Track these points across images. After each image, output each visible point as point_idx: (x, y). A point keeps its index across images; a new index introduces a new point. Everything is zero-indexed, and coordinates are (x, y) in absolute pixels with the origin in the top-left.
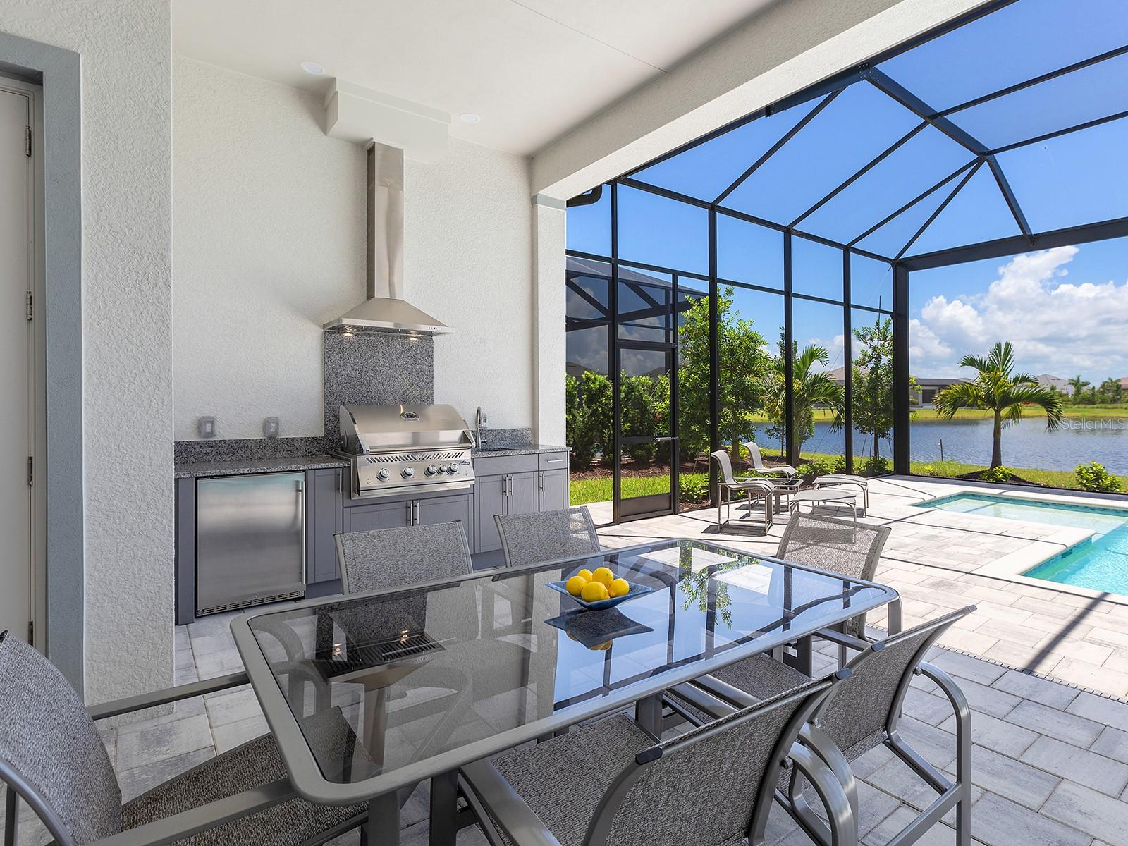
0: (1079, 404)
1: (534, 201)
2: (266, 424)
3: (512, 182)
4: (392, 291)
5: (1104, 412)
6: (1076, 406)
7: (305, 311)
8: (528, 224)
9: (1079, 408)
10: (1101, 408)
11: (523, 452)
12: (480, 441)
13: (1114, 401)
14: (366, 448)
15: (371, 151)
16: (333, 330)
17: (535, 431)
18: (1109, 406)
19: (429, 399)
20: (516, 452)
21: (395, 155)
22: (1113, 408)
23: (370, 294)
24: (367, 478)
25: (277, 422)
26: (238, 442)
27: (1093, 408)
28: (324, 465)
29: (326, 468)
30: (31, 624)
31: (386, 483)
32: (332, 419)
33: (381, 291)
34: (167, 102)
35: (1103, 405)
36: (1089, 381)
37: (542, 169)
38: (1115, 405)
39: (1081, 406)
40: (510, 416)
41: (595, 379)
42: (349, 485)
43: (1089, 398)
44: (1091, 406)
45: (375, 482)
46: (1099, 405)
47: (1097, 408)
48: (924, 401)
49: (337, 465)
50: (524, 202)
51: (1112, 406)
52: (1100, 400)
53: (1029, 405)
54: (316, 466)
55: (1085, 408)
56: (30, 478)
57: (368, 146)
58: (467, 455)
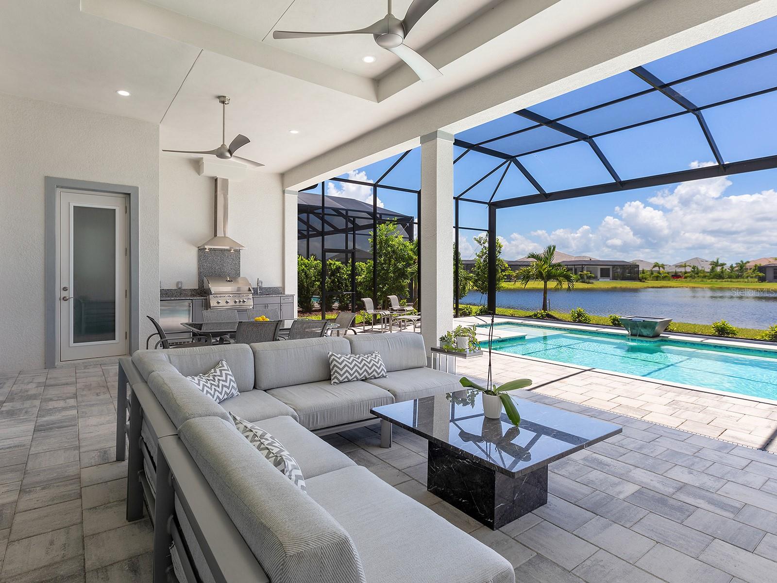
0: (712, 278)
1: (284, 192)
2: (178, 283)
3: (276, 185)
4: (225, 234)
5: (729, 284)
6: (710, 280)
7: (192, 242)
8: (282, 202)
9: (712, 281)
10: (728, 281)
11: (274, 296)
12: (259, 291)
13: (738, 277)
14: (213, 292)
15: (216, 180)
16: (201, 250)
17: (283, 288)
18: (734, 280)
19: (239, 275)
20: (271, 296)
21: (225, 181)
22: (737, 282)
23: (215, 235)
24: (213, 303)
25: (181, 283)
26: (168, 290)
27: (722, 281)
28: (198, 298)
29: (198, 299)
30: (126, 333)
31: (220, 305)
32: (201, 282)
33: (220, 233)
34: (158, 196)
35: (729, 280)
36: (725, 263)
37: (287, 180)
38: (739, 280)
39: (714, 280)
40: (273, 282)
41: (335, 264)
42: (207, 306)
43: (719, 275)
44: (721, 280)
45: (216, 304)
46: (726, 280)
47: (725, 282)
48: (602, 276)
49: (203, 298)
50: (280, 193)
51: (736, 280)
52: (727, 276)
53: (678, 279)
54: (196, 298)
55: (716, 281)
56: (126, 295)
57: (215, 178)
58: (251, 296)
